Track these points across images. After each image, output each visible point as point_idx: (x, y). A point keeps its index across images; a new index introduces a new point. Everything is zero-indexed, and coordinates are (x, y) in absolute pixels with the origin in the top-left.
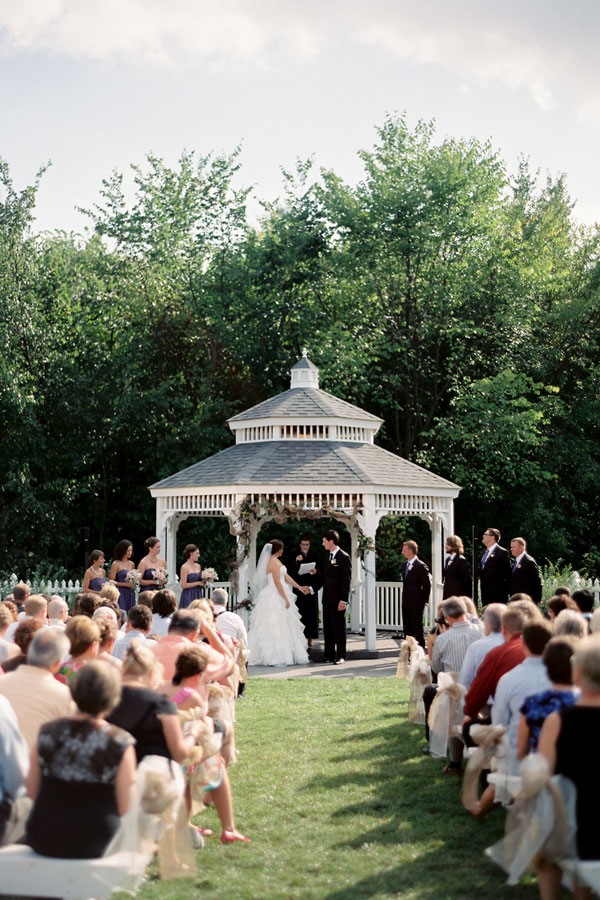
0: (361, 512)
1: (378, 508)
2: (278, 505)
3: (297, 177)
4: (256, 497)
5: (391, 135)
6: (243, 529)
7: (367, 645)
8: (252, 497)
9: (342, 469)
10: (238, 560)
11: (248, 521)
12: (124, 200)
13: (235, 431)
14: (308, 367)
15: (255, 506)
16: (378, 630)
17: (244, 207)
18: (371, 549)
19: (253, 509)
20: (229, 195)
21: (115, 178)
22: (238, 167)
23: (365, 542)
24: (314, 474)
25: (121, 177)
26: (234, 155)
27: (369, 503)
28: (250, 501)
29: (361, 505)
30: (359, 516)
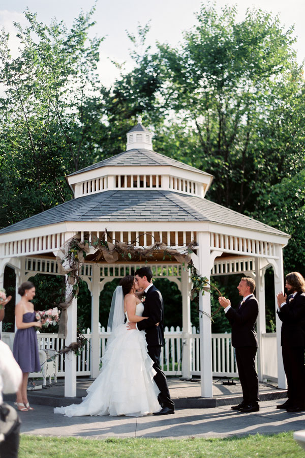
0: (195, 251)
1: (213, 248)
2: (109, 244)
3: (138, 38)
4: (86, 234)
5: (206, 17)
6: (71, 267)
7: (203, 391)
8: (82, 235)
9: (176, 210)
10: (67, 301)
11: (76, 260)
12: (10, 53)
13: (74, 185)
14: (143, 130)
15: (84, 244)
16: (214, 378)
17: (98, 53)
18: (206, 289)
19: (82, 247)
20: (87, 45)
21: (3, 36)
22: (93, 24)
23: (200, 282)
24: (147, 213)
25: (8, 36)
26: (91, 13)
27: (204, 243)
28: (80, 240)
29: (195, 244)
30: (193, 255)
